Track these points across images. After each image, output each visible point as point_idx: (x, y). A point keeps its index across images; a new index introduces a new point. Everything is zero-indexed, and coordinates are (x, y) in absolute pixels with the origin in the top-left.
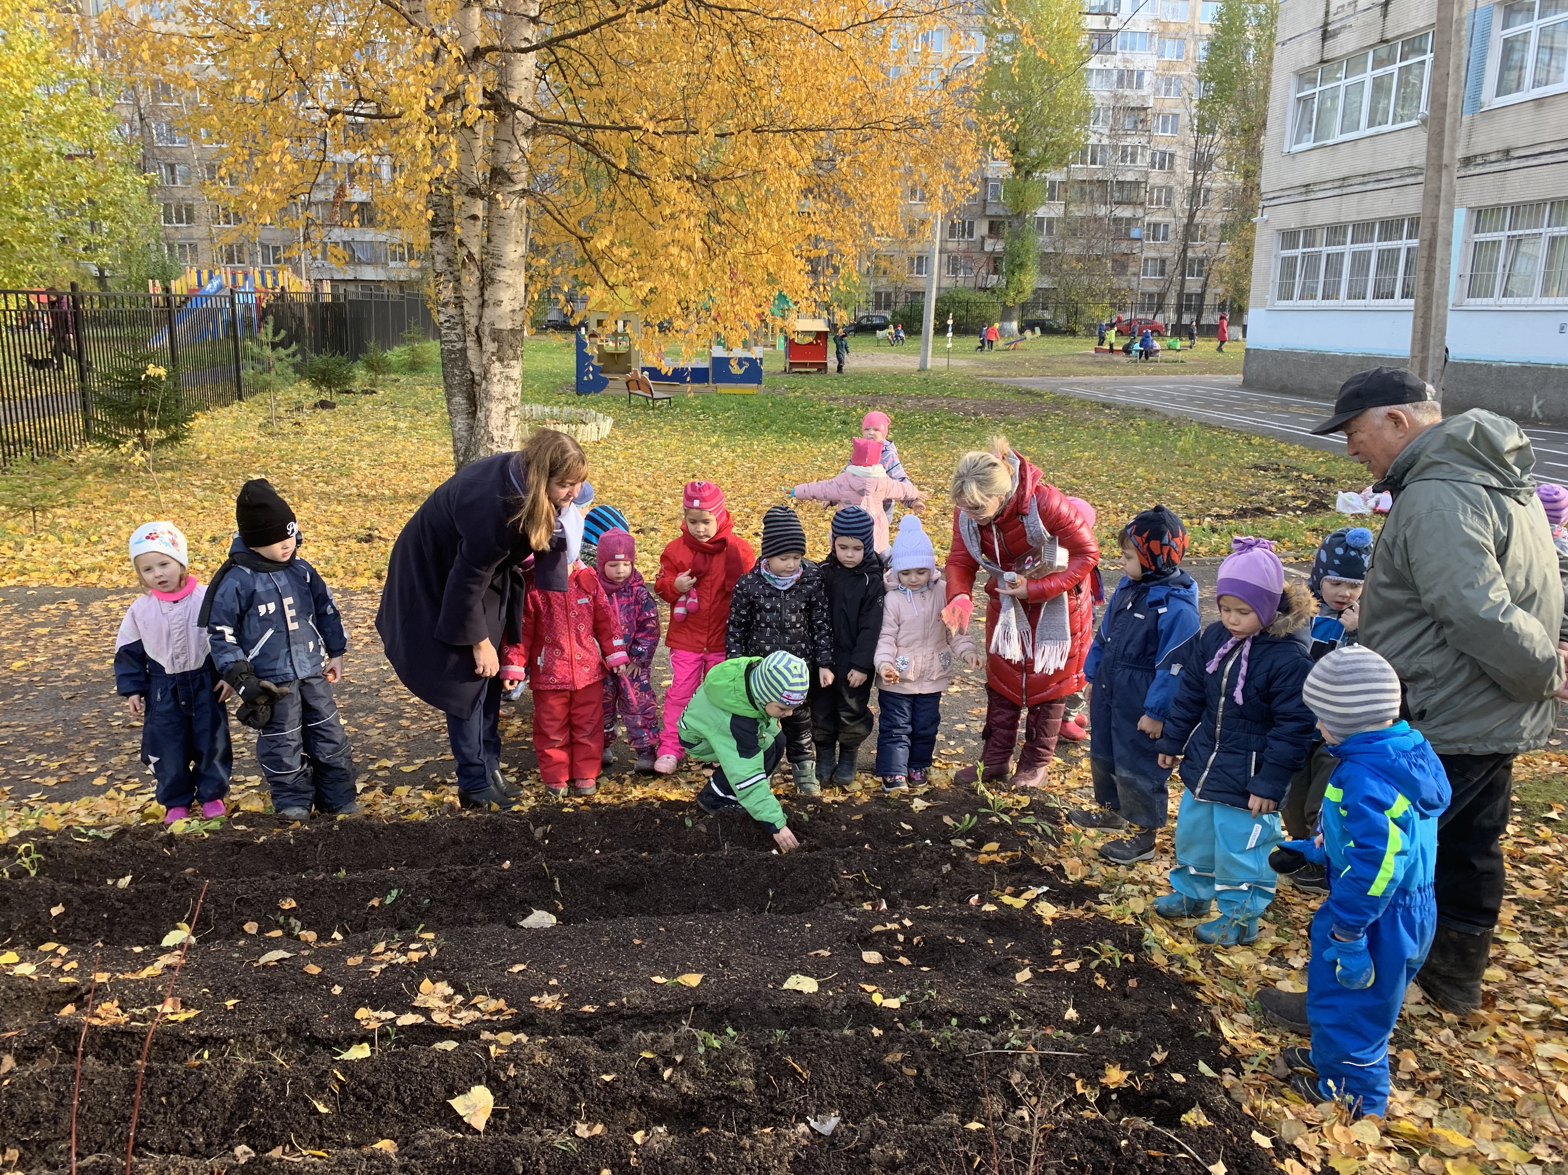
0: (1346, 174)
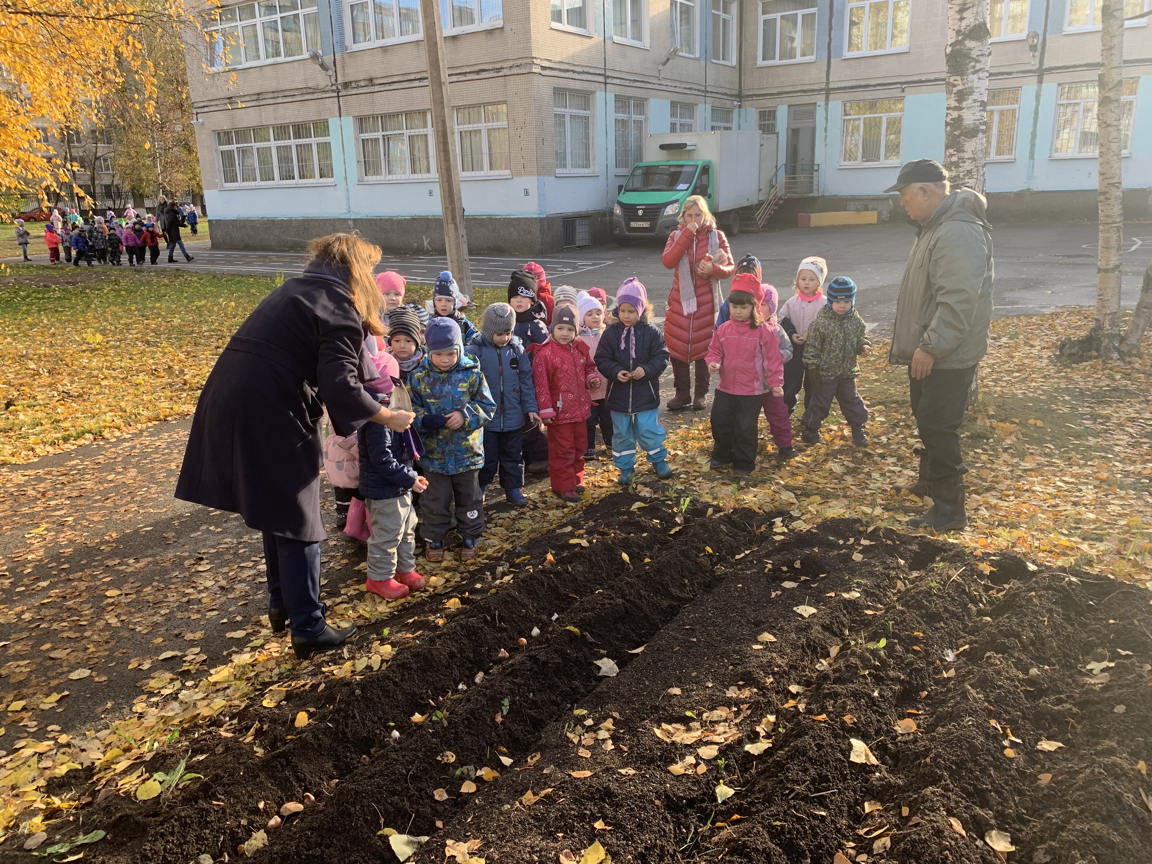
0: (259, 91)
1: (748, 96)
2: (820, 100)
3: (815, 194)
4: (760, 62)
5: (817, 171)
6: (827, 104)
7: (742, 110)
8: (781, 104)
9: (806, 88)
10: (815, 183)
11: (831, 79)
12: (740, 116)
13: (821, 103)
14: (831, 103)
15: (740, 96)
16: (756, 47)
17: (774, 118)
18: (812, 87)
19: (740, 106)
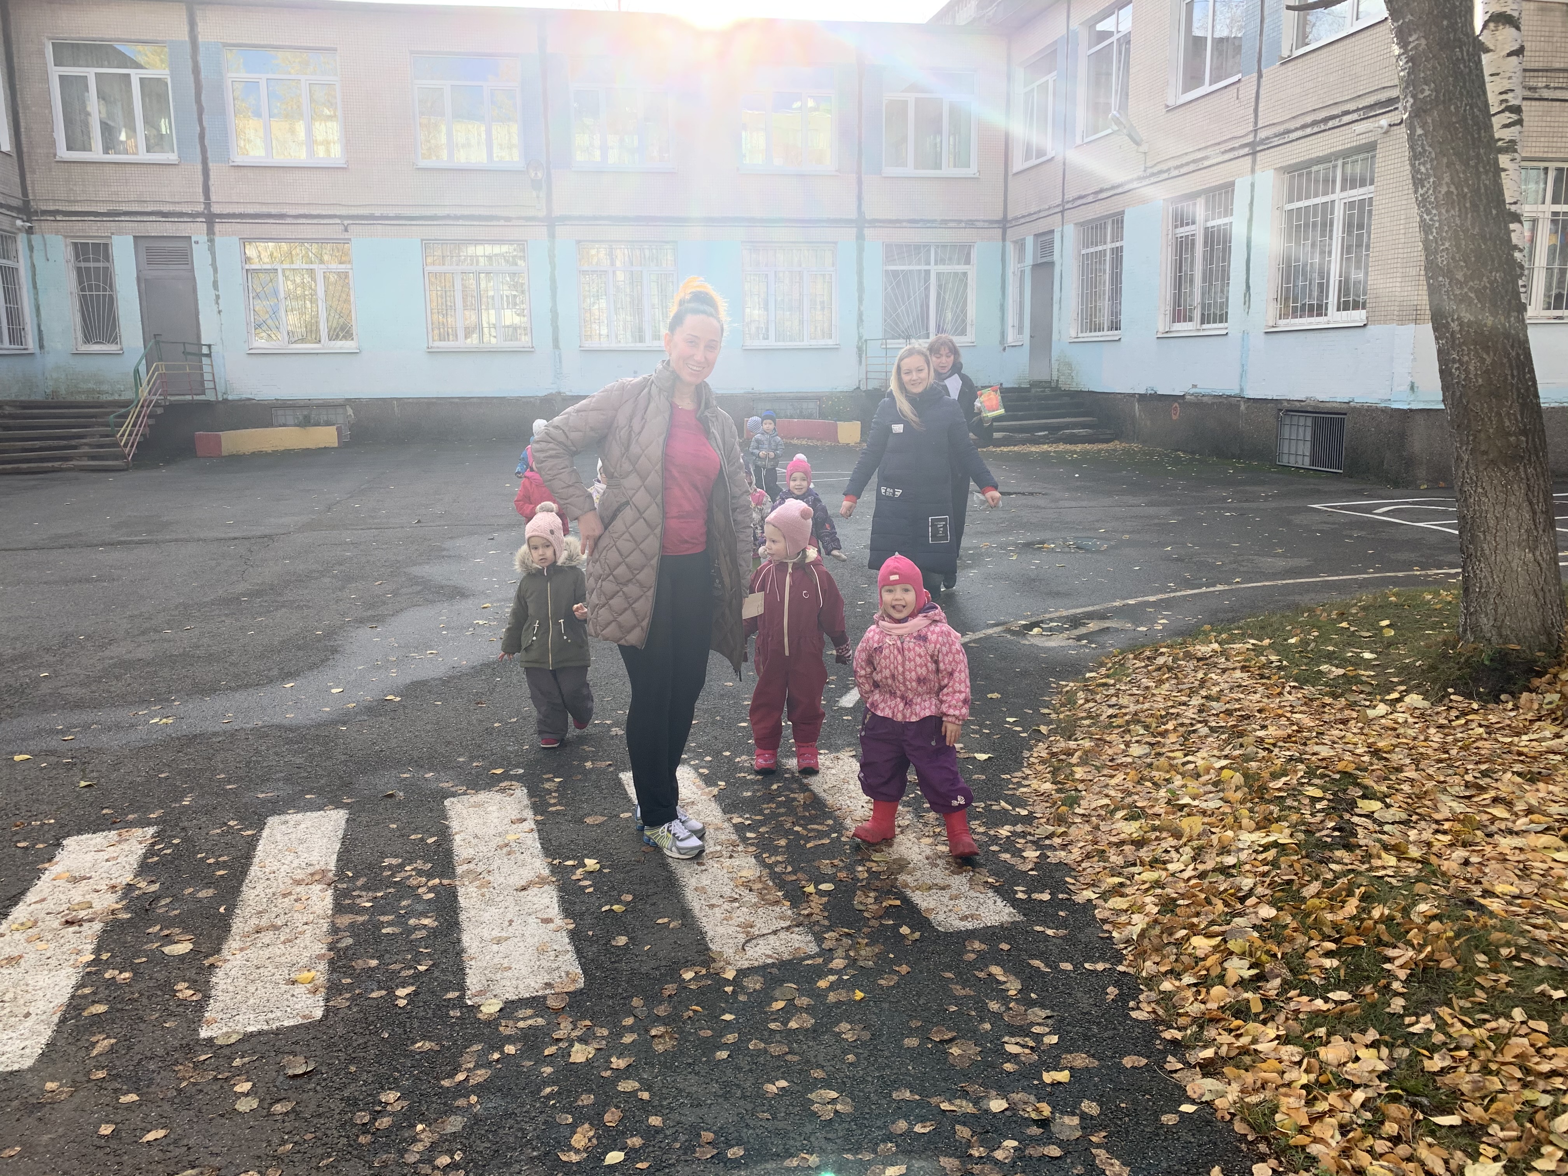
1: (45, 212)
2: (197, 232)
3: (210, 396)
4: (63, 153)
5: (209, 355)
6: (211, 241)
7: (36, 239)
8: (120, 233)
9: (166, 208)
10: (207, 377)
11: (213, 198)
12: (31, 248)
13: (203, 238)
14: (217, 239)
15: (26, 210)
16: (49, 123)
17: (107, 257)
18: (178, 209)
19: (30, 231)
